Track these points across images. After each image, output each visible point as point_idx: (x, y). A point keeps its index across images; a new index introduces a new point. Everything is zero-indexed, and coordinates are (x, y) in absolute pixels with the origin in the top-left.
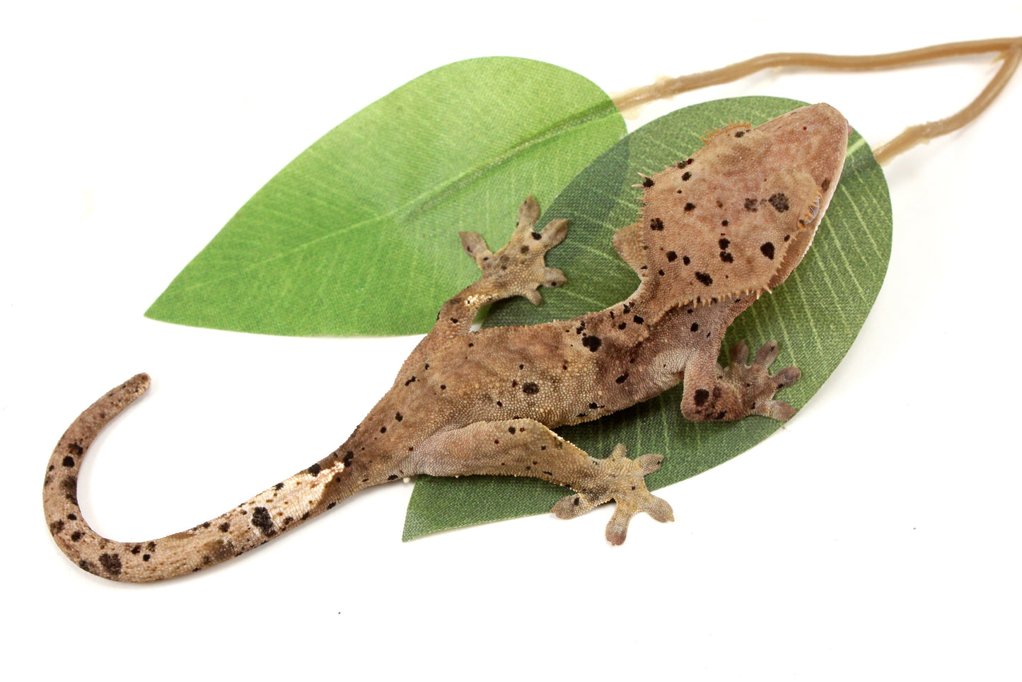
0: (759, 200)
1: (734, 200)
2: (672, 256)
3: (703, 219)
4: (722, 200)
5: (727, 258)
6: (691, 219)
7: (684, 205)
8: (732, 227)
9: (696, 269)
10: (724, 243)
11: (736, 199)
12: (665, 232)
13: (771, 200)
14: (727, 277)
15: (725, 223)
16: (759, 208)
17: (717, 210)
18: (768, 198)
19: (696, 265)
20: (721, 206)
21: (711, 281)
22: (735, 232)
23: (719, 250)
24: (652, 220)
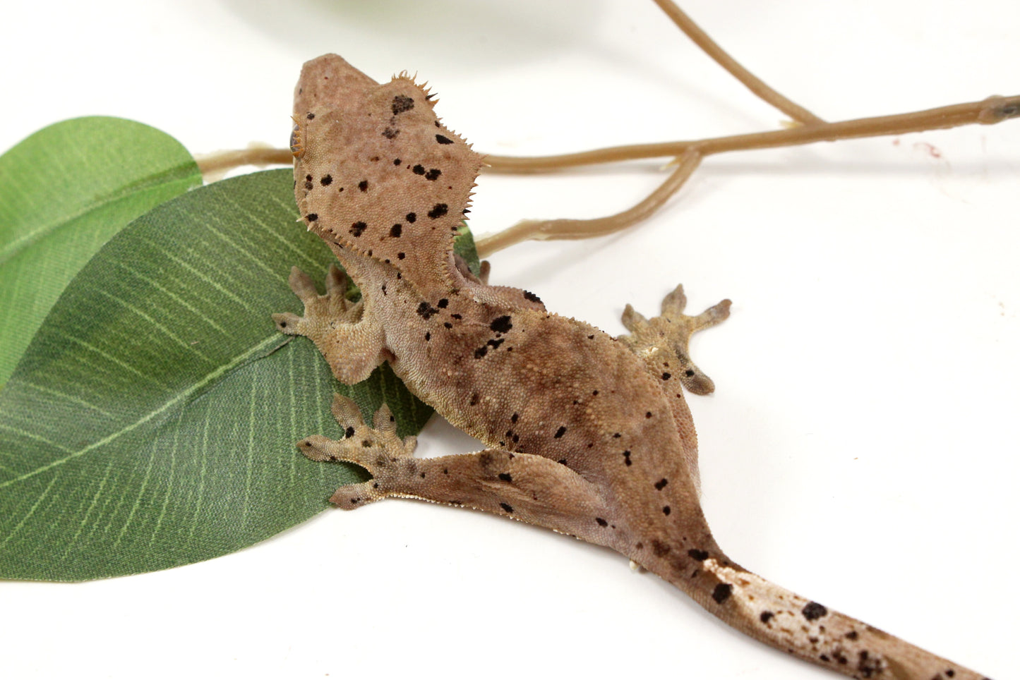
0: (388, 125)
1: (378, 144)
2: (396, 231)
3: (383, 179)
4: (372, 156)
5: (434, 175)
6: (376, 189)
7: (359, 190)
8: (406, 157)
9: (425, 213)
10: (418, 170)
11: (378, 143)
12: (370, 225)
13: (396, 112)
14: (450, 188)
15: (397, 162)
16: (397, 128)
17: (380, 164)
18: (392, 114)
19: (422, 211)
20: (377, 159)
21: (445, 206)
22: (411, 156)
23: (423, 177)
24: (350, 231)
